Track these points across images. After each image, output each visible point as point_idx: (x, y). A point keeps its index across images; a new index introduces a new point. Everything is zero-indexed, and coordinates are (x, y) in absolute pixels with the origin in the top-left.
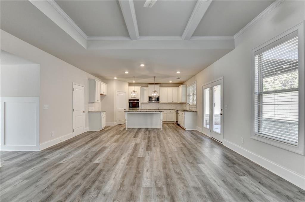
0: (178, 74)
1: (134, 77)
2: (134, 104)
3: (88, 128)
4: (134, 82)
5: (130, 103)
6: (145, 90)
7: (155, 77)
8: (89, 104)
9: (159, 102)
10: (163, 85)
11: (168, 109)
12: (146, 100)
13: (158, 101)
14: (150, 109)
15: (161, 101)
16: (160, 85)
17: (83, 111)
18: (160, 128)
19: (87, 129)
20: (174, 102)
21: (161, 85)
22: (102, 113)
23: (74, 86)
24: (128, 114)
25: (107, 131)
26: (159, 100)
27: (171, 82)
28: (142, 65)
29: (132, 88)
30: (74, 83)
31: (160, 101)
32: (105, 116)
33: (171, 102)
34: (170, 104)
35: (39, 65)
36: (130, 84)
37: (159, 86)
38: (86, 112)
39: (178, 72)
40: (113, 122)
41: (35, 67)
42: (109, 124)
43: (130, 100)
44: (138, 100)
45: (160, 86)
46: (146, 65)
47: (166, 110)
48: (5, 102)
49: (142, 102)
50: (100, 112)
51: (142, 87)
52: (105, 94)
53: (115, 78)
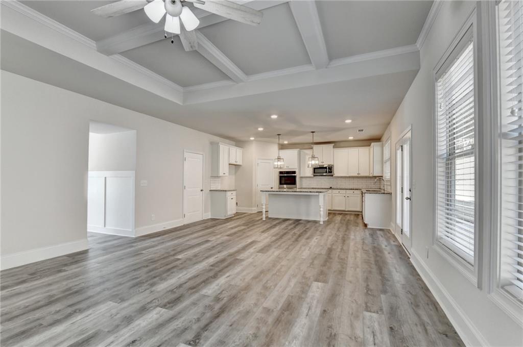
0: (347, 124)
1: (279, 135)
2: (288, 178)
3: (210, 213)
4: (286, 142)
5: (281, 177)
6: (307, 154)
7: (313, 132)
8: (212, 179)
9: (332, 175)
10: (342, 144)
11: (350, 187)
12: (309, 172)
13: (329, 174)
14: (315, 188)
15: (337, 172)
16: (333, 145)
17: (201, 189)
18: (319, 221)
19: (209, 216)
20: (362, 175)
21: (336, 144)
22: (229, 194)
23: (186, 155)
24: (269, 194)
25: (234, 219)
26: (331, 172)
27: (351, 138)
28: (274, 117)
29: (285, 153)
30: (185, 150)
31: (335, 173)
32: (234, 197)
33: (356, 175)
34: (355, 179)
35: (134, 132)
36: (282, 147)
37: (332, 147)
38: (207, 191)
39: (348, 121)
40: (252, 207)
41: (130, 134)
42: (243, 209)
43: (281, 173)
44: (294, 172)
45: (334, 147)
46: (279, 116)
47: (344, 191)
48: (105, 178)
49: (302, 176)
50: (226, 191)
51: (301, 149)
52: (238, 163)
53: (252, 139)
